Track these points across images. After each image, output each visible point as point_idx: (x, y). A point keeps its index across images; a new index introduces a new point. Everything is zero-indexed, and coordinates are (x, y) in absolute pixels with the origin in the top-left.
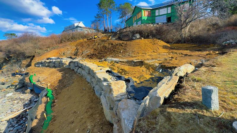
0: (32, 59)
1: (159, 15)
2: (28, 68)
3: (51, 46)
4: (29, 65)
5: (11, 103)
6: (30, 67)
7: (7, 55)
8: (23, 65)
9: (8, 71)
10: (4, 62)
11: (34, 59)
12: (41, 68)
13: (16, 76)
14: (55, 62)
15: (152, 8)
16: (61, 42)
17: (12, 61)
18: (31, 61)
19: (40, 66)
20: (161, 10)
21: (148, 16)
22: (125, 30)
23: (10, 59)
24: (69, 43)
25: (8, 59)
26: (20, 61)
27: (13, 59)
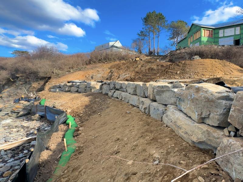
0: (47, 82)
1: (224, 37)
2: (40, 93)
3: (75, 66)
4: (41, 89)
5: (7, 131)
6: (43, 92)
7: (12, 75)
8: (32, 89)
9: (10, 96)
10: (5, 84)
11: (49, 81)
12: (58, 94)
13: (20, 102)
14: (78, 85)
15: (214, 27)
16: (90, 63)
17: (18, 83)
18: (45, 84)
19: (57, 90)
20: (226, 30)
21: (209, 37)
22: (178, 51)
23: (16, 80)
24: (101, 64)
25: (12, 80)
26: (30, 84)
27: (20, 81)
